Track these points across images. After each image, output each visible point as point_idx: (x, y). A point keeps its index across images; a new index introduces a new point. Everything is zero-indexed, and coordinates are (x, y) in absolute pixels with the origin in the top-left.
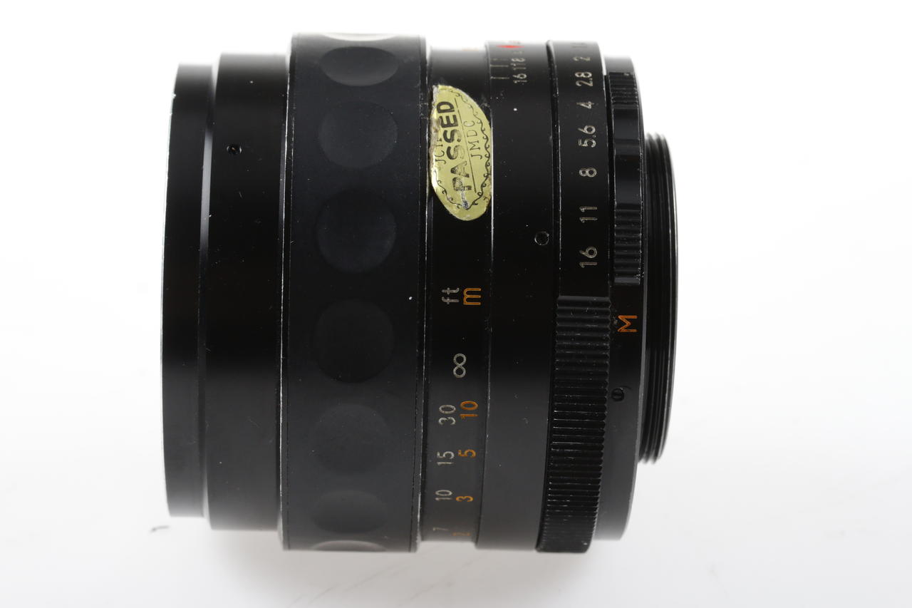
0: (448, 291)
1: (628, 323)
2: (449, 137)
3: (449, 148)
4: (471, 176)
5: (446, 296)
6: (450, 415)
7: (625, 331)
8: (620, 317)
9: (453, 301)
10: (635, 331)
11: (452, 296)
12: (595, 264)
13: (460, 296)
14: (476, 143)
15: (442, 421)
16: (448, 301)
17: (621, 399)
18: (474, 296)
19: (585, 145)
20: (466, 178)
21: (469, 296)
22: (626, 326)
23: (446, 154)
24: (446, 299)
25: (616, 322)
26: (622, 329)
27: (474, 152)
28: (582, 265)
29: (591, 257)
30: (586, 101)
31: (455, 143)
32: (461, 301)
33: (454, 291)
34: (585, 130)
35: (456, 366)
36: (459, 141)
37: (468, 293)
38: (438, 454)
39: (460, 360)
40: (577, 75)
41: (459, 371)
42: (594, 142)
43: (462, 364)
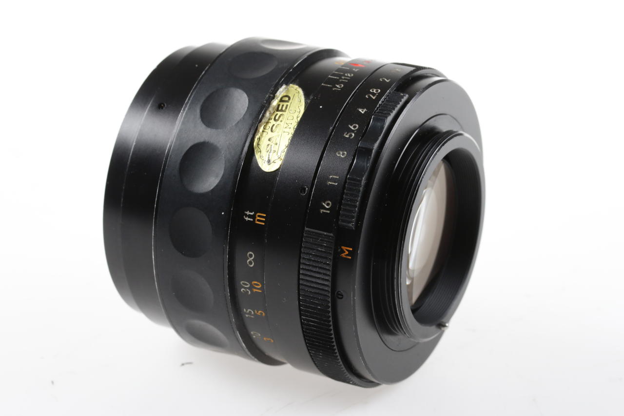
0: (248, 213)
1: (347, 253)
2: (277, 118)
3: (274, 125)
4: (278, 144)
5: (246, 215)
6: (247, 288)
7: (345, 256)
8: (343, 247)
9: (249, 219)
10: (350, 258)
11: (250, 216)
12: (329, 212)
13: (253, 217)
14: (290, 125)
15: (243, 291)
16: (247, 219)
17: (341, 298)
18: (261, 219)
19: (347, 136)
20: (276, 145)
21: (259, 218)
22: (345, 254)
23: (270, 129)
24: (246, 217)
25: (339, 250)
26: (343, 255)
27: (286, 130)
28: (322, 211)
29: (327, 207)
30: (363, 108)
31: (278, 122)
32: (254, 220)
33: (251, 214)
34: (352, 127)
35: (248, 259)
36: (281, 121)
37: (259, 216)
38: (245, 310)
39: (251, 256)
40: (371, 91)
41: (251, 263)
42: (353, 135)
43: (252, 258)
